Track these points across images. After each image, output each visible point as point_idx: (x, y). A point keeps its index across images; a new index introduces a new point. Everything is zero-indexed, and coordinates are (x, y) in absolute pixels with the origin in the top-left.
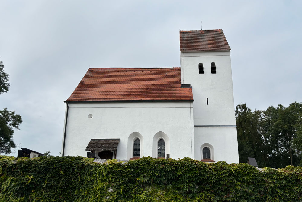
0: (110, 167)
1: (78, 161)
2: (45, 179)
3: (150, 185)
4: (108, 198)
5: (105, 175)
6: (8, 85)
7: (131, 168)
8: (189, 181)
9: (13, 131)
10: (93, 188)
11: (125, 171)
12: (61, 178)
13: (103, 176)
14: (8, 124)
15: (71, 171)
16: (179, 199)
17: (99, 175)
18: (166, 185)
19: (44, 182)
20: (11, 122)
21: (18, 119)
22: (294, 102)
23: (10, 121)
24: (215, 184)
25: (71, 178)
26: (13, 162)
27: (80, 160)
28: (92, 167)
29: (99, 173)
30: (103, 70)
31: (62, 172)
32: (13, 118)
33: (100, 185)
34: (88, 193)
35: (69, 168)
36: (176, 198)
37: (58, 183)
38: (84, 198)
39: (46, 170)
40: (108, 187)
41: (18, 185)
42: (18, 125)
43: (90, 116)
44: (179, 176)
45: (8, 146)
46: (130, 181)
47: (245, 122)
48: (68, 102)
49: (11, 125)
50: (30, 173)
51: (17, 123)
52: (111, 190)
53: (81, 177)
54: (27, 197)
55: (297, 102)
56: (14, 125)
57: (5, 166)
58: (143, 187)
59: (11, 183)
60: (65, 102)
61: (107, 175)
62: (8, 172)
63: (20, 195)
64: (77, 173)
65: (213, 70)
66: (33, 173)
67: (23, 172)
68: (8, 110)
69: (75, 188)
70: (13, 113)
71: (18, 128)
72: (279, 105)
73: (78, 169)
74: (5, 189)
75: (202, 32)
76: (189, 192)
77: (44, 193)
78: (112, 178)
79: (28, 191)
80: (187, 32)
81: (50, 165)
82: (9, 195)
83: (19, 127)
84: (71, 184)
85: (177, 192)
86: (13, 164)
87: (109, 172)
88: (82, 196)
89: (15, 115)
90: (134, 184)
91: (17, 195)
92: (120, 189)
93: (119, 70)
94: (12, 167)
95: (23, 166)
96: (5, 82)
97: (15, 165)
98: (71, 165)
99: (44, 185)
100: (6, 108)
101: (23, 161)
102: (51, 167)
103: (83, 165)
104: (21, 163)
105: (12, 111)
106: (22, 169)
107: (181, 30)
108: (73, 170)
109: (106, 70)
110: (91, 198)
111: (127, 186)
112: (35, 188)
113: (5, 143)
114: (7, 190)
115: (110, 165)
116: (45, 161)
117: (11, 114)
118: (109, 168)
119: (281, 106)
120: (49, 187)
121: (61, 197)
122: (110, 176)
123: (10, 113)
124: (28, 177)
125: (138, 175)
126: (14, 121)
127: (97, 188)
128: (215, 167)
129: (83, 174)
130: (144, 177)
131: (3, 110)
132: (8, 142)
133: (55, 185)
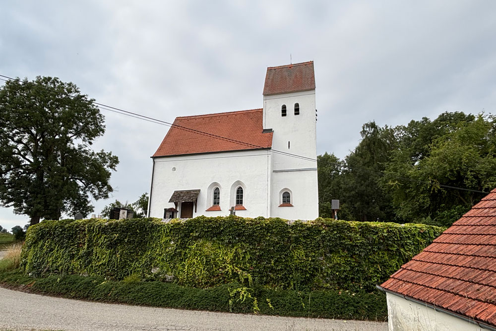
0: (172, 225)
1: (149, 222)
2: (126, 236)
3: (201, 238)
4: (170, 248)
5: (168, 231)
6: (104, 127)
7: (187, 226)
8: (229, 234)
9: (110, 174)
10: (159, 241)
11: (182, 228)
12: (137, 235)
13: (167, 232)
14: (105, 167)
15: (144, 229)
16: (222, 248)
17: (164, 231)
18: (212, 238)
19: (126, 238)
20: (108, 164)
21: (115, 161)
22: (444, 112)
23: (107, 162)
24: (250, 235)
25: (145, 235)
26: (106, 224)
27: (151, 221)
28: (159, 226)
29: (164, 230)
30: (189, 118)
31: (138, 231)
32: (110, 159)
33: (164, 239)
34: (156, 245)
35: (143, 227)
36: (219, 247)
37: (135, 238)
38: (153, 249)
39: (127, 229)
40: (170, 241)
41: (109, 241)
42: (114, 166)
43: (174, 169)
44: (222, 231)
45: (105, 191)
46: (186, 236)
47: (374, 144)
48: (154, 158)
49: (108, 167)
50: (116, 232)
51: (114, 164)
52: (173, 243)
53: (151, 234)
54: (115, 249)
55: (449, 112)
56: (111, 166)
57: (100, 227)
58: (195, 240)
59: (104, 240)
60: (151, 157)
61: (170, 231)
62: (102, 231)
63: (110, 248)
64: (148, 231)
65: (297, 111)
66: (119, 232)
67: (112, 231)
68: (104, 152)
69: (147, 242)
70: (110, 154)
71: (115, 170)
72: (423, 118)
73: (149, 228)
74: (100, 244)
75: (290, 67)
76: (230, 243)
77: (126, 246)
78: (173, 234)
79: (115, 245)
80: (275, 69)
81: (129, 226)
82: (103, 248)
83: (116, 168)
84: (144, 239)
85: (220, 242)
86: (105, 226)
87: (171, 230)
88: (152, 247)
89: (111, 156)
90: (188, 237)
91: (108, 248)
92: (178, 241)
93: (205, 116)
94: (105, 228)
95: (112, 226)
96: (101, 124)
97: (107, 226)
98: (144, 225)
99: (126, 240)
100: (103, 150)
101: (112, 224)
102: (130, 227)
103: (153, 225)
104: (110, 225)
105: (109, 152)
106: (111, 229)
107: (269, 67)
108: (146, 229)
109: (192, 118)
110: (158, 249)
111: (183, 239)
112: (120, 242)
113: (102, 188)
114: (101, 245)
115: (172, 224)
116: (126, 222)
117: (108, 156)
118: (171, 227)
119: (426, 119)
120: (129, 242)
121: (137, 248)
122: (172, 232)
123: (107, 154)
124: (115, 235)
125: (192, 231)
126: (111, 162)
127: (163, 241)
128: (250, 222)
129: (153, 231)
130: (197, 232)
131: (100, 152)
132: (106, 187)
133: (133, 240)
